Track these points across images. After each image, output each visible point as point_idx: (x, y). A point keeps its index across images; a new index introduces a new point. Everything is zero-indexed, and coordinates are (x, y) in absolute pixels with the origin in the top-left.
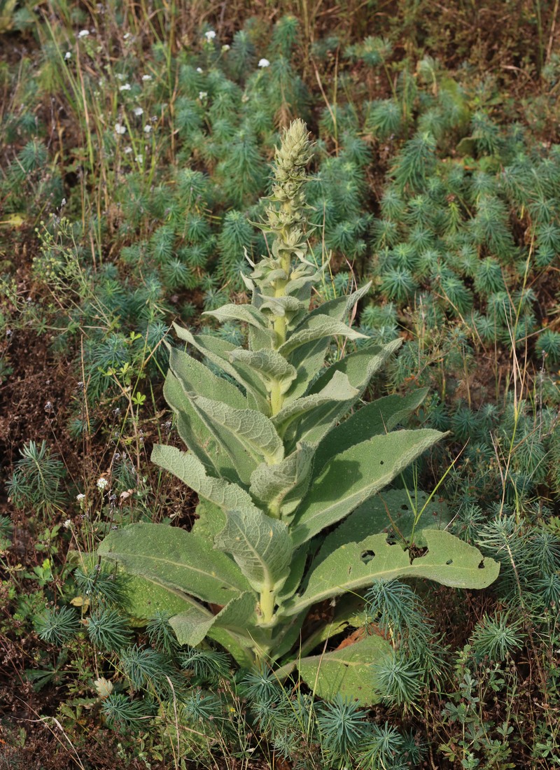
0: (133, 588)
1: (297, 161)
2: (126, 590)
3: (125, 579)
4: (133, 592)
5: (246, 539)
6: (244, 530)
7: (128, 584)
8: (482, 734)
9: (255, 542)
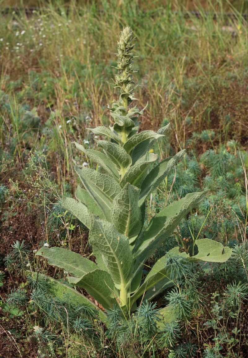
0: (57, 288)
1: (127, 46)
2: (53, 289)
3: (53, 285)
4: (57, 290)
5: (105, 237)
6: (104, 231)
7: (54, 287)
8: (225, 337)
9: (110, 241)
